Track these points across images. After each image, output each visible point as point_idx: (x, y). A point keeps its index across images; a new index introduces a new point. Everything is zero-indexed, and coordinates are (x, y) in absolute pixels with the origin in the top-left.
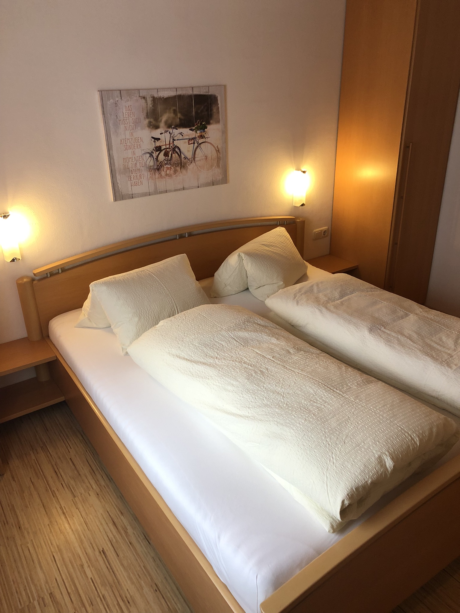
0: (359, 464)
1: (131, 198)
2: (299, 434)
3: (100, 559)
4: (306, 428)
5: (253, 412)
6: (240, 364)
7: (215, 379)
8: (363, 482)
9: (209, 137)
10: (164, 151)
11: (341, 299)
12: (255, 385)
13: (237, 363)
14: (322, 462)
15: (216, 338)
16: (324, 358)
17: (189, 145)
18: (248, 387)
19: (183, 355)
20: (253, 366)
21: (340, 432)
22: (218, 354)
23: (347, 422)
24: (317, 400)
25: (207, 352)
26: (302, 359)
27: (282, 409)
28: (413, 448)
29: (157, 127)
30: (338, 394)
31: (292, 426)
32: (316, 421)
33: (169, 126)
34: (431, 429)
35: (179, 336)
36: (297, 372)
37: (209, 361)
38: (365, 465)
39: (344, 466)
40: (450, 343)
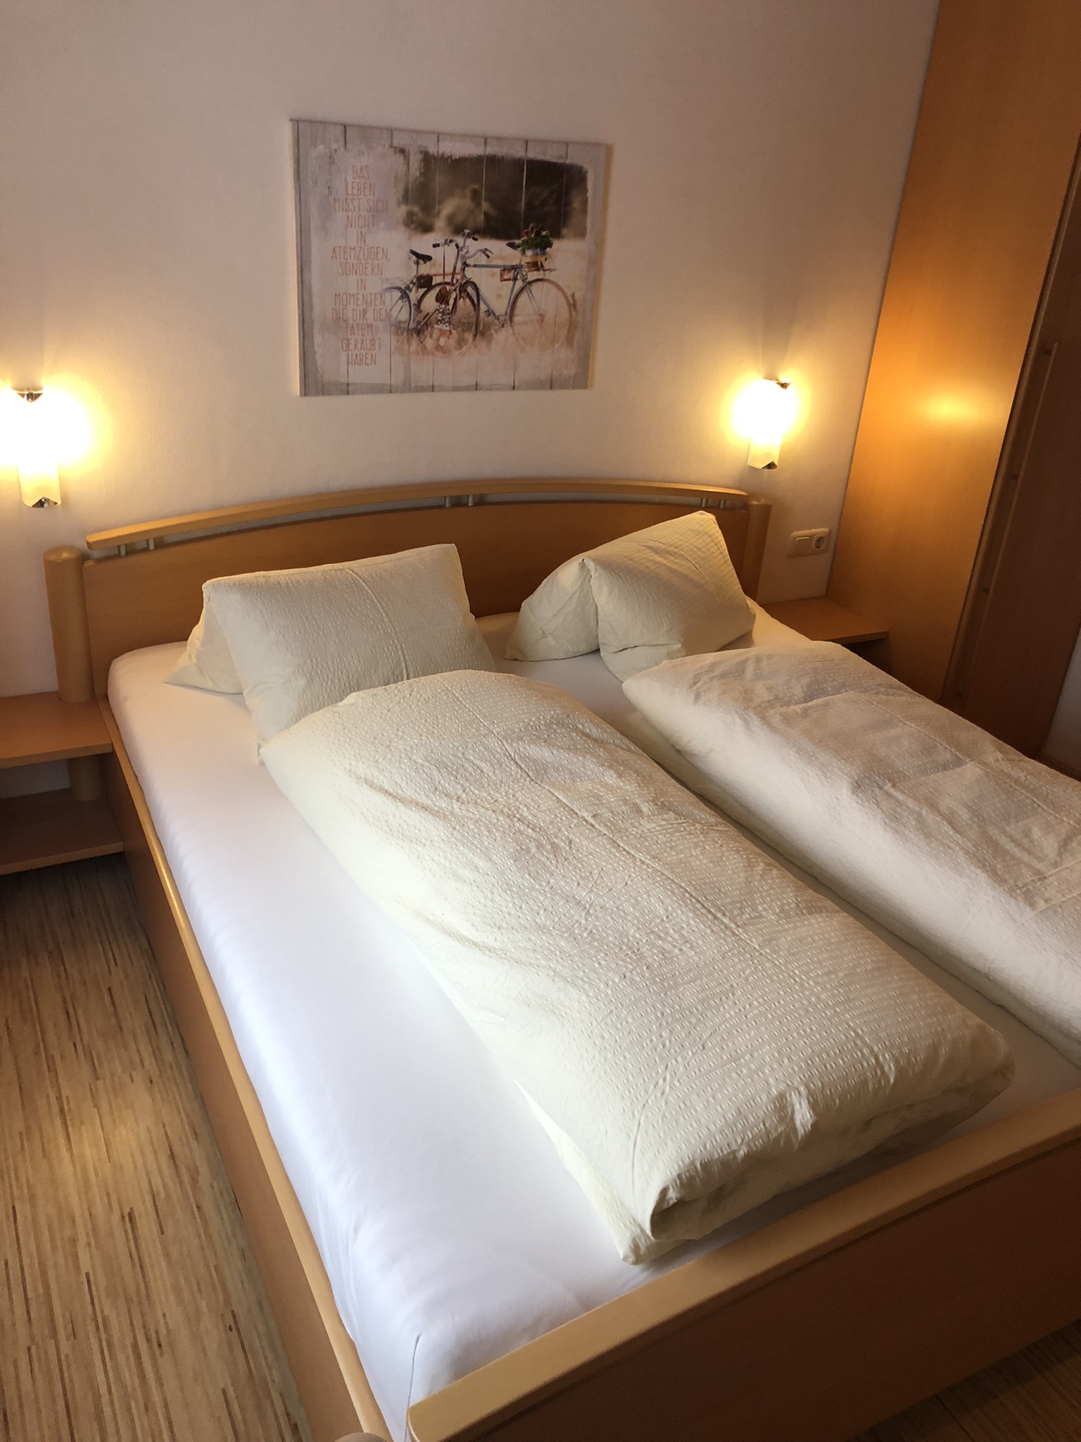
0: (725, 1105)
1: (344, 394)
2: (597, 1009)
3: (118, 1232)
4: (620, 996)
5: (506, 940)
6: (508, 821)
7: (440, 848)
8: (725, 1152)
9: (555, 270)
10: (437, 289)
11: (806, 701)
12: (529, 875)
13: (501, 818)
14: (637, 1086)
15: (471, 752)
16: (721, 837)
17: (502, 281)
18: (510, 877)
19: (381, 780)
20: (538, 830)
21: (700, 1019)
22: (464, 790)
23: (724, 998)
24: (667, 934)
25: (439, 782)
26: (665, 829)
27: (575, 943)
28: (876, 1086)
29: (426, 228)
30: (723, 927)
31: (587, 987)
32: (648, 983)
33: (458, 230)
34: (935, 1048)
35: (383, 735)
36: (641, 860)
37: (437, 803)
38: (739, 1110)
39: (688, 1103)
40: (1049, 845)
